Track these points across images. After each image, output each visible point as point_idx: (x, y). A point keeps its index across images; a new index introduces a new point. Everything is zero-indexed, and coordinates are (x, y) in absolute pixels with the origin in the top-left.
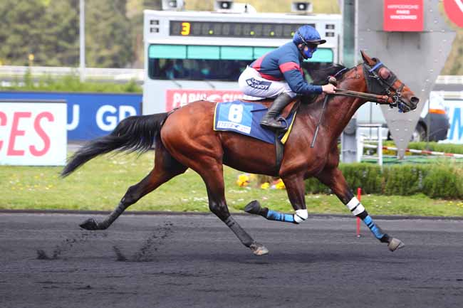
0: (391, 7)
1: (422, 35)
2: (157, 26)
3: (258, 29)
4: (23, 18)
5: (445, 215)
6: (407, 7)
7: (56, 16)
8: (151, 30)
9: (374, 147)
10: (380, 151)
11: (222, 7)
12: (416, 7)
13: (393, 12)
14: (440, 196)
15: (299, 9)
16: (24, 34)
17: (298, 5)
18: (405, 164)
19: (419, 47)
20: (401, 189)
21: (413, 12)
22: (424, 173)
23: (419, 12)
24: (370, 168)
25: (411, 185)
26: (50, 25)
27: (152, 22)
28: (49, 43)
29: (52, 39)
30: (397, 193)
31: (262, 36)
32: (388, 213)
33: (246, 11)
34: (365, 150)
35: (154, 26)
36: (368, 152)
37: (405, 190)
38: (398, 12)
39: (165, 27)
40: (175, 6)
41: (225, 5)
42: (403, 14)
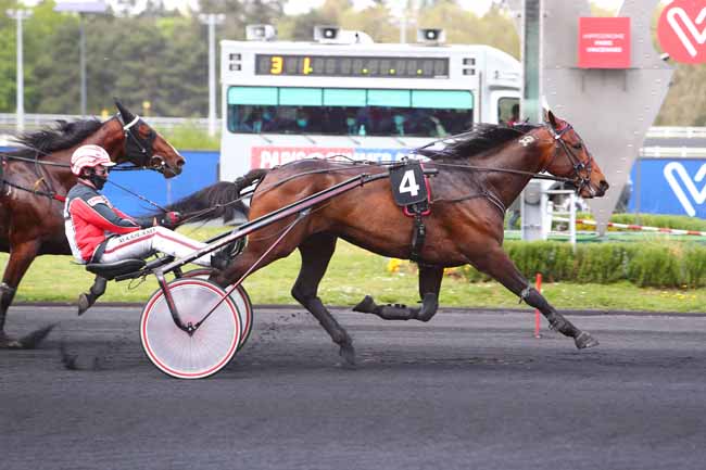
0: (590, 36)
1: (629, 73)
2: (238, 62)
3: (373, 65)
4: (136, 54)
5: (657, 310)
6: (609, 36)
7: (179, 52)
8: (231, 67)
9: (566, 220)
10: (573, 226)
11: (326, 37)
12: (621, 36)
13: (591, 43)
14: (651, 285)
15: (428, 38)
16: (139, 74)
17: (426, 32)
18: (605, 243)
19: (625, 89)
20: (600, 275)
21: (616, 43)
22: (631, 255)
23: (625, 44)
24: (558, 248)
25: (613, 270)
26: (173, 62)
27: (231, 57)
28: (171, 86)
29: (175, 80)
30: (594, 280)
31: (378, 74)
32: (582, 307)
33: (357, 42)
34: (554, 225)
35: (235, 62)
36: (558, 227)
37: (605, 277)
38: (597, 43)
39: (249, 63)
40: (263, 35)
41: (329, 33)
42: (604, 45)
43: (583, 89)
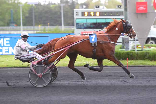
0: (139, 6)
1: (147, 14)
3: (107, 13)
5: (154, 65)
6: (142, 6)
8: (76, 15)
9: (134, 46)
10: (136, 47)
11: (96, 8)
12: (145, 6)
13: (139, 7)
14: (153, 60)
15: (119, 7)
17: (118, 6)
18: (143, 51)
19: (146, 17)
20: (142, 58)
21: (144, 7)
22: (148, 53)
23: (146, 7)
24: (133, 52)
25: (145, 57)
27: (76, 12)
30: (141, 59)
31: (108, 15)
32: (138, 65)
33: (103, 8)
34: (132, 47)
35: (77, 14)
36: (133, 48)
37: (143, 58)
38: (140, 7)
39: (80, 14)
40: (83, 8)
41: (97, 7)
42: (142, 8)
43: (137, 17)
